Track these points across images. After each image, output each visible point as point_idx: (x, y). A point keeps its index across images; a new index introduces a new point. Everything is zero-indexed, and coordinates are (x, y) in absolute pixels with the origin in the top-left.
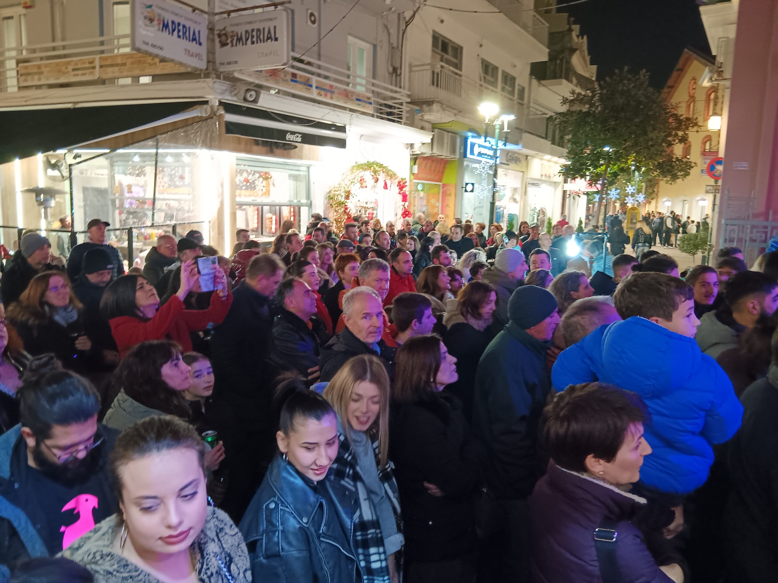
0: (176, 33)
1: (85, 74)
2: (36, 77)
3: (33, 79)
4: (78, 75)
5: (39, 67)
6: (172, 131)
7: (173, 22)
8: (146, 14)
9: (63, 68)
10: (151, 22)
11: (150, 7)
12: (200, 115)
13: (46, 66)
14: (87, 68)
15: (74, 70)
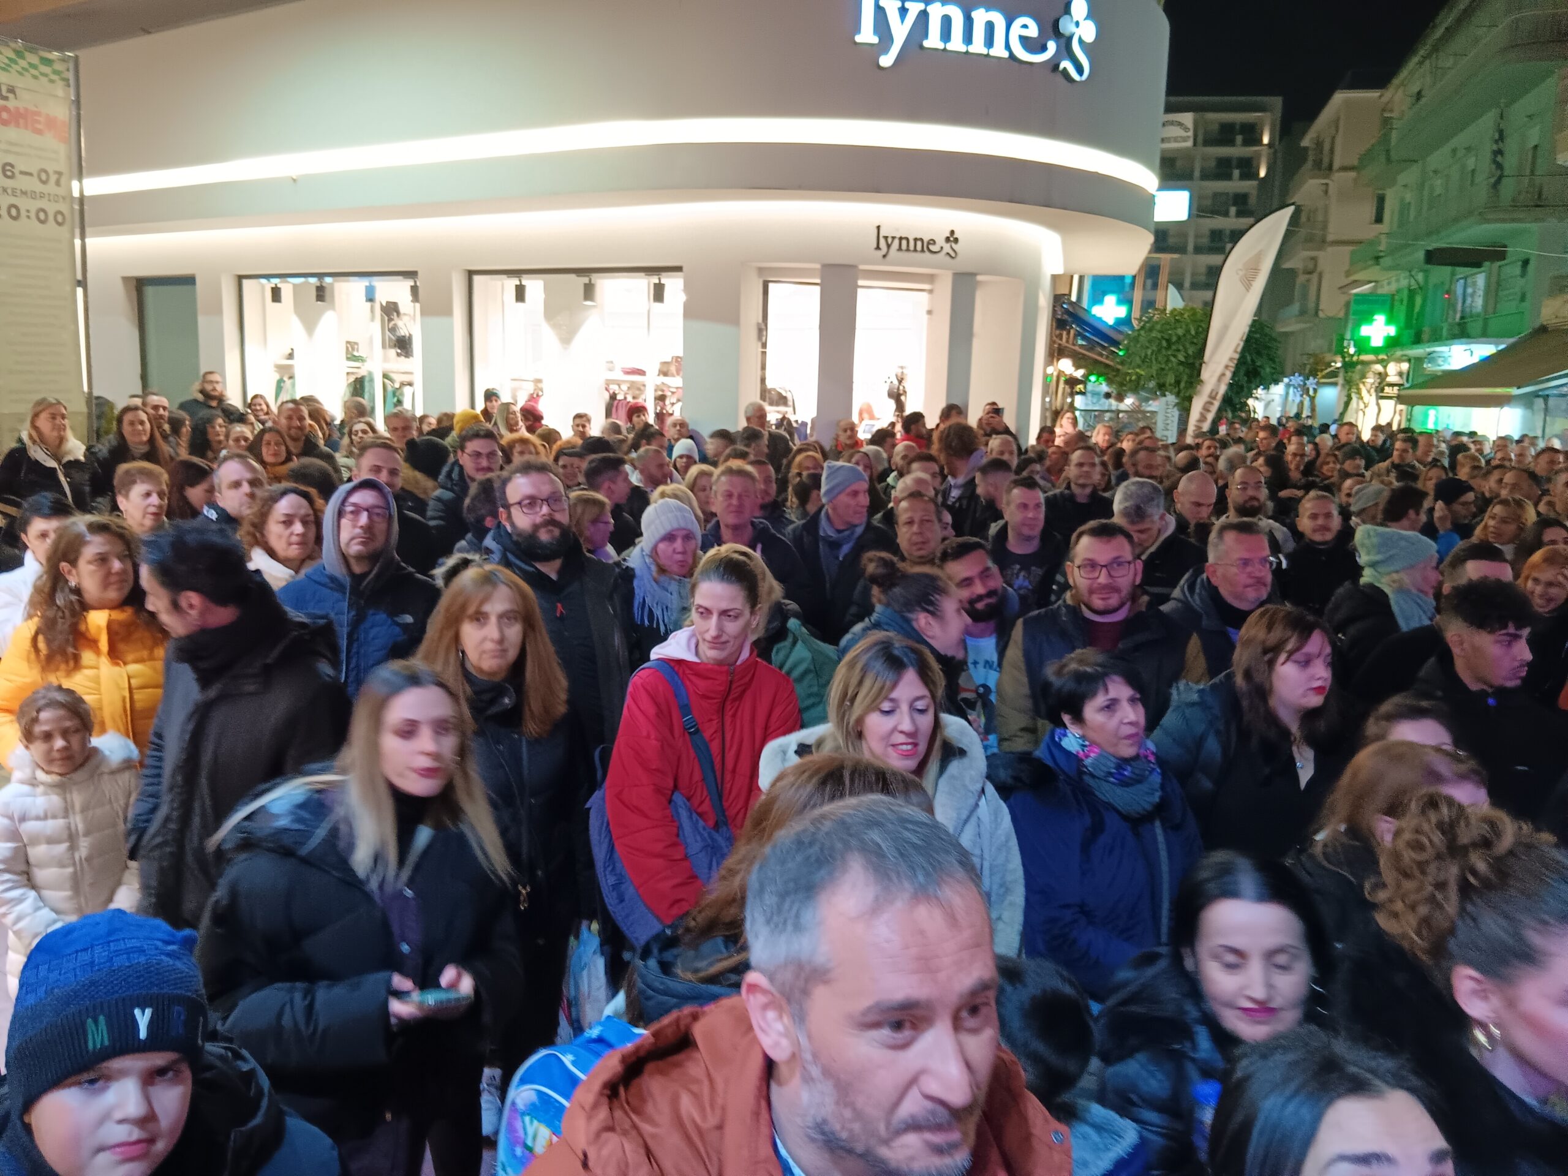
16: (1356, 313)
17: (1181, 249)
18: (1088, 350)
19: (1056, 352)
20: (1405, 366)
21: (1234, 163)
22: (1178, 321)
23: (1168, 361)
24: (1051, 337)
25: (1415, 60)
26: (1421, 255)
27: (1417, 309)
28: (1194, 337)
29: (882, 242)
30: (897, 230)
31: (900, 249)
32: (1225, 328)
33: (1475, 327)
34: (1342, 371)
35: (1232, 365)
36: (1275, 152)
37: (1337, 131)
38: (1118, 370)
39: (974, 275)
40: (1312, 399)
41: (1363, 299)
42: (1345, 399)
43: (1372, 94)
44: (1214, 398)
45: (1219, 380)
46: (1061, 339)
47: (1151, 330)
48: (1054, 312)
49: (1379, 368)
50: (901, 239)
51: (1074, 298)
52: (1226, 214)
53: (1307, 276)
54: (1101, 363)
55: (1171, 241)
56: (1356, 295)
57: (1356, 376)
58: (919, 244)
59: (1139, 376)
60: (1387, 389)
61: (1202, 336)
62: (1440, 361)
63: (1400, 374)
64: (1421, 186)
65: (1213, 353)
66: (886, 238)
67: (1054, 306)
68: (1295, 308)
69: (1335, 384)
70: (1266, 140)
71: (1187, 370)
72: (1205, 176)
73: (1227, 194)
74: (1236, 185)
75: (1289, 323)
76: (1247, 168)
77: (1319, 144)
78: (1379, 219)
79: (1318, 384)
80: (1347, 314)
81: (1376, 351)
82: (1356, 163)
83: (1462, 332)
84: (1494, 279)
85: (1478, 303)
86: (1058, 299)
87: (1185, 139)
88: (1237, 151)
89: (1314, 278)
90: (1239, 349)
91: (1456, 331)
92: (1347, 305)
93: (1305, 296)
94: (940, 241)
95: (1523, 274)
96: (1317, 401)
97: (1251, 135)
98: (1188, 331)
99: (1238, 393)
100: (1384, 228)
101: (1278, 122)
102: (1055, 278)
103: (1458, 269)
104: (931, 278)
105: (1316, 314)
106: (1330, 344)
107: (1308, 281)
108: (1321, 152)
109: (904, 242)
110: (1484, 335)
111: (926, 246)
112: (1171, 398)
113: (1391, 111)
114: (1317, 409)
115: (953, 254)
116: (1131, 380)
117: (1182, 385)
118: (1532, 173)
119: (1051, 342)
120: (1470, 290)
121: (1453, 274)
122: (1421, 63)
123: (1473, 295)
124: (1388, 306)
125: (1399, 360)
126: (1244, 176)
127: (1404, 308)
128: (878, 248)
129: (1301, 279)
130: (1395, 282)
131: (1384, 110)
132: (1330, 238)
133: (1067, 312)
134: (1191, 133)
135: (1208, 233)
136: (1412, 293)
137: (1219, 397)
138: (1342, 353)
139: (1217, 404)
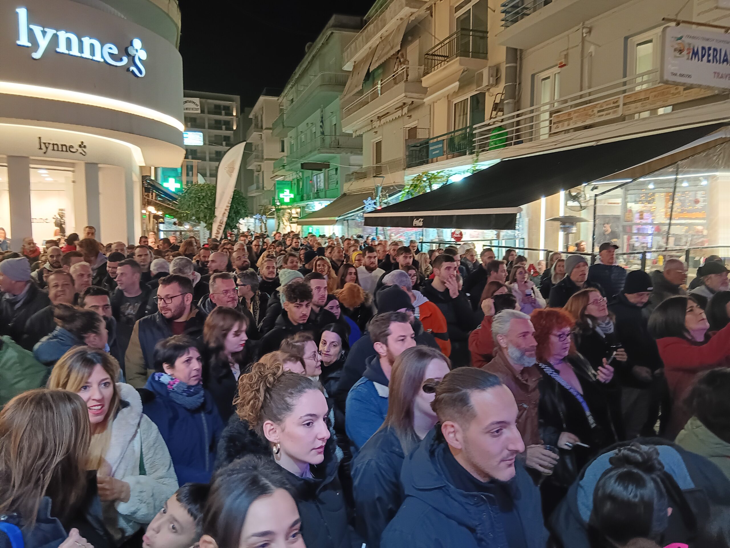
0: (705, 58)
1: (609, 114)
2: (566, 123)
3: (563, 126)
4: (602, 115)
5: (569, 114)
6: (693, 156)
7: (703, 48)
8: (676, 46)
9: (590, 112)
10: (681, 53)
11: (680, 38)
12: (724, 136)
13: (575, 112)
14: (612, 108)
15: (599, 111)
16: (278, 188)
17: (203, 159)
18: (162, 202)
19: (146, 203)
20: (299, 210)
21: (222, 123)
22: (202, 190)
23: (200, 207)
24: (143, 196)
25: (289, 86)
26: (300, 165)
27: (301, 187)
28: (210, 197)
29: (43, 146)
30: (51, 140)
31: (53, 150)
32: (223, 193)
33: (322, 194)
34: (275, 212)
35: (228, 208)
36: (239, 119)
37: (263, 113)
38: (178, 211)
39: (97, 164)
40: (265, 224)
41: (281, 183)
42: (278, 224)
43: (275, 98)
44: (222, 223)
45: (223, 216)
46: (149, 197)
47: (190, 193)
48: (143, 184)
49: (289, 211)
50: (53, 144)
51: (153, 178)
52: (222, 145)
53: (258, 173)
54: (169, 208)
55: (199, 155)
56: (278, 181)
57: (281, 214)
58: (64, 147)
59: (187, 214)
60: (293, 220)
61: (214, 196)
62: (311, 208)
63: (297, 213)
64: (297, 138)
65: (219, 204)
66: (45, 143)
67: (143, 181)
68: (254, 186)
69: (274, 218)
70: (234, 114)
71: (209, 212)
72: (210, 127)
73: (221, 136)
74: (224, 132)
75: (253, 193)
76: (228, 125)
77: (256, 117)
78: (283, 151)
79: (267, 218)
80: (275, 189)
81: (287, 204)
82: (271, 126)
83: (317, 196)
84: (327, 175)
85: (322, 185)
86: (144, 178)
87: (197, 109)
88: (223, 117)
89: (261, 173)
90: (230, 202)
91: (316, 195)
92: (275, 185)
93: (258, 182)
94: (76, 147)
95: (336, 174)
96: (267, 225)
97: (228, 111)
98: (207, 194)
99: (232, 221)
100: (285, 154)
101: (239, 106)
102: (141, 167)
103: (314, 171)
104: (73, 165)
105: (263, 189)
106: (270, 202)
107: (258, 175)
108: (258, 121)
109: (55, 146)
110: (326, 197)
111: (69, 149)
112: (203, 224)
113: (283, 106)
114: (268, 228)
115: (84, 154)
116: (184, 216)
117: (207, 218)
118: (335, 135)
119: (143, 199)
120: (318, 180)
121: (312, 174)
122: (291, 88)
123: (320, 181)
124: (290, 185)
125: (296, 208)
126: (227, 129)
127: (296, 186)
128: (41, 149)
129: (256, 174)
130: (291, 176)
131: (280, 106)
132: (265, 157)
133: (149, 184)
134: (199, 107)
135: (214, 152)
136: (298, 181)
137: (224, 223)
138: (274, 204)
139: (223, 226)
